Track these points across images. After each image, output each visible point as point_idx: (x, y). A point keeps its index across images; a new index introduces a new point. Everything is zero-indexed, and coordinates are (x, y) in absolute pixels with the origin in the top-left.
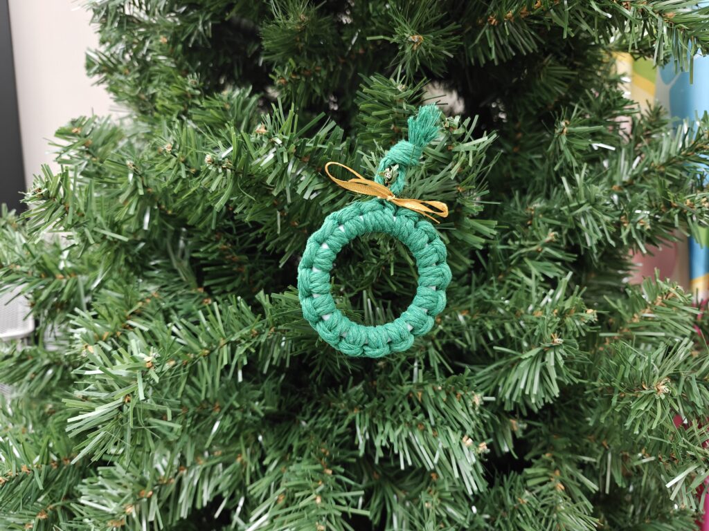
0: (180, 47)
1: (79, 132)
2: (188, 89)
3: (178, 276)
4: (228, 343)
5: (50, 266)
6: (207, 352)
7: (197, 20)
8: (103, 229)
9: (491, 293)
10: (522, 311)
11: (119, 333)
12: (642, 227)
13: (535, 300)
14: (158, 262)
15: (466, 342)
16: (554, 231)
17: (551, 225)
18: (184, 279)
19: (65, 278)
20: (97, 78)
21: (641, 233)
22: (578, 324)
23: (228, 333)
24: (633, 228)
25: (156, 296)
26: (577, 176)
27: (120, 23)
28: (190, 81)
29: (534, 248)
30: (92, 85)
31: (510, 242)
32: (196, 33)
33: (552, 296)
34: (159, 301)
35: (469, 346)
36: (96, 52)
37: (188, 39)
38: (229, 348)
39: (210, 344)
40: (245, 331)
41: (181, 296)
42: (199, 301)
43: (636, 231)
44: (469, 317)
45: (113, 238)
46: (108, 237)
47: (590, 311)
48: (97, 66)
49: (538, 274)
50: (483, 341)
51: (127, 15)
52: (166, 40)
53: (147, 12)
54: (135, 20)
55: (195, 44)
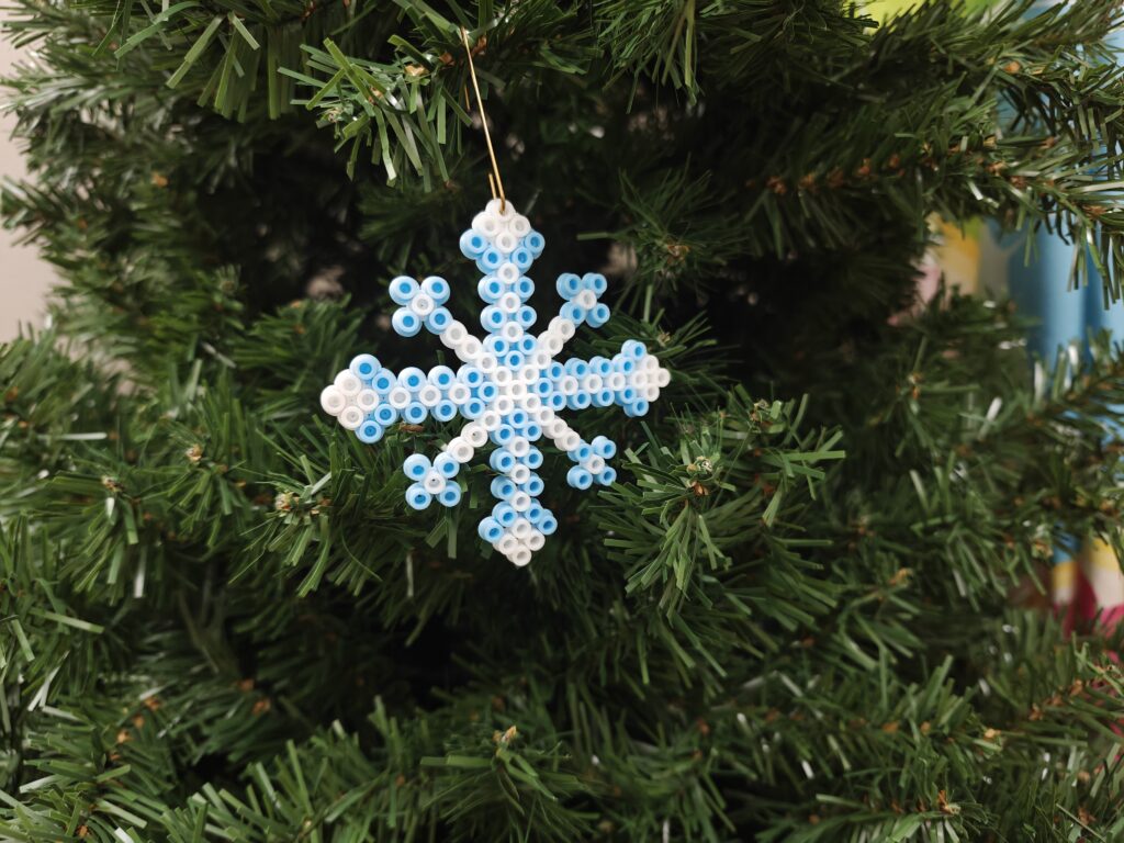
0: (191, 196)
2: (218, 299)
3: (202, 661)
4: (317, 828)
7: (225, 144)
9: (802, 684)
13: (884, 703)
14: (158, 636)
15: (755, 769)
16: (903, 566)
18: (216, 670)
20: (22, 231)
23: (318, 805)
24: (1024, 553)
25: (154, 707)
26: (938, 472)
27: (71, 139)
28: (222, 284)
29: (872, 597)
30: (14, 244)
32: (222, 168)
35: (762, 778)
36: (21, 187)
37: (207, 181)
38: (321, 835)
41: (207, 702)
43: (1031, 559)
47: (990, 733)
48: (24, 212)
51: (84, 124)
52: (164, 182)
53: (126, 120)
54: (100, 134)
55: (221, 188)
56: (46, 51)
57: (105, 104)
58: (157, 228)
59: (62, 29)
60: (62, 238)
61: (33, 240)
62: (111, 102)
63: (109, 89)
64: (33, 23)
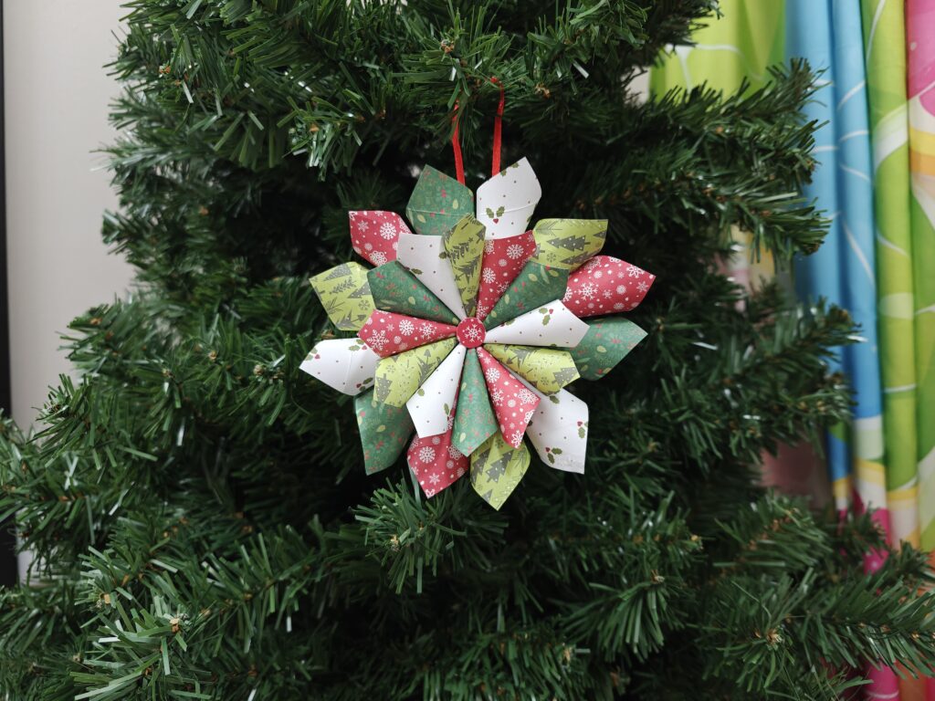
0: (223, 220)
1: (99, 323)
2: (233, 276)
3: (213, 497)
4: (274, 584)
5: (53, 485)
6: (249, 596)
7: (244, 187)
8: (128, 446)
9: (585, 513)
10: (621, 536)
11: (141, 576)
12: (753, 435)
13: (635, 523)
14: (188, 480)
15: (558, 572)
16: (655, 440)
17: (652, 434)
18: (221, 502)
19: (70, 499)
20: (115, 244)
21: (752, 441)
22: (682, 553)
23: (276, 570)
24: (742, 436)
25: (185, 522)
26: (677, 379)
27: (149, 187)
28: (236, 267)
29: (634, 461)
30: (109, 253)
31: (606, 453)
32: (242, 202)
33: (654, 520)
34: (189, 529)
35: (562, 578)
36: (117, 216)
37: (233, 210)
38: (277, 590)
39: (252, 586)
40: (296, 568)
41: (215, 522)
42: (238, 529)
43: (747, 439)
44: (561, 543)
45: (139, 457)
46: (133, 457)
47: (695, 538)
48: (117, 233)
49: (637, 490)
50: (578, 572)
51: (157, 176)
52: (206, 212)
53: (184, 174)
54: (168, 183)
55: (241, 214)
56: (136, 131)
57: (172, 163)
58: (200, 241)
59: (146, 118)
60: (141, 249)
61: (122, 251)
62: (176, 162)
63: (175, 154)
64: (127, 114)
